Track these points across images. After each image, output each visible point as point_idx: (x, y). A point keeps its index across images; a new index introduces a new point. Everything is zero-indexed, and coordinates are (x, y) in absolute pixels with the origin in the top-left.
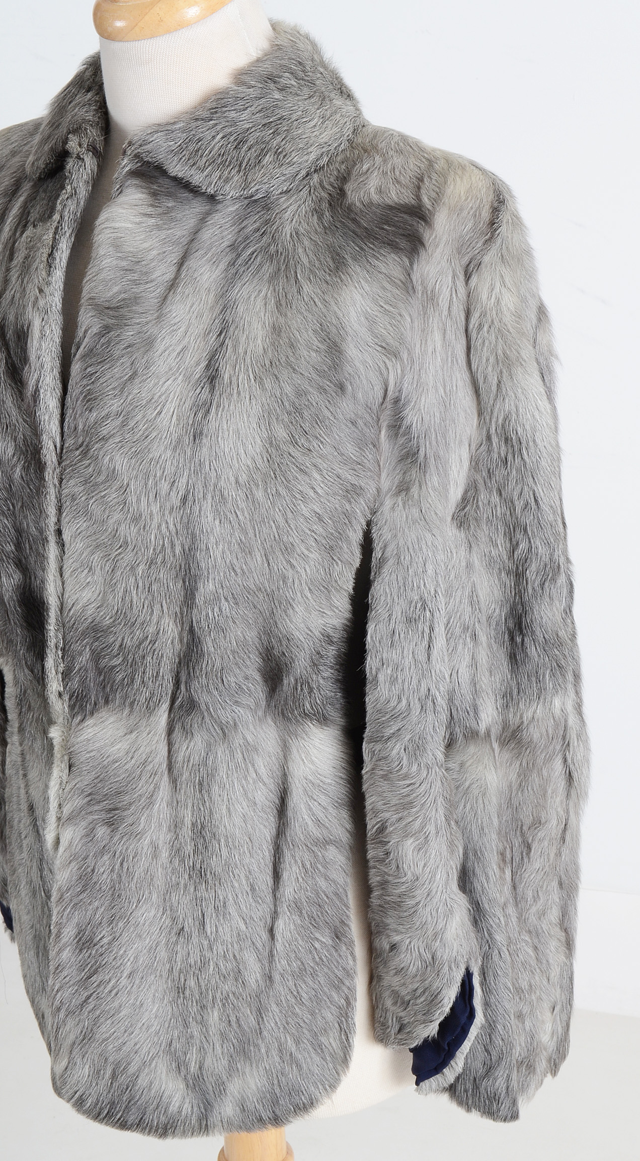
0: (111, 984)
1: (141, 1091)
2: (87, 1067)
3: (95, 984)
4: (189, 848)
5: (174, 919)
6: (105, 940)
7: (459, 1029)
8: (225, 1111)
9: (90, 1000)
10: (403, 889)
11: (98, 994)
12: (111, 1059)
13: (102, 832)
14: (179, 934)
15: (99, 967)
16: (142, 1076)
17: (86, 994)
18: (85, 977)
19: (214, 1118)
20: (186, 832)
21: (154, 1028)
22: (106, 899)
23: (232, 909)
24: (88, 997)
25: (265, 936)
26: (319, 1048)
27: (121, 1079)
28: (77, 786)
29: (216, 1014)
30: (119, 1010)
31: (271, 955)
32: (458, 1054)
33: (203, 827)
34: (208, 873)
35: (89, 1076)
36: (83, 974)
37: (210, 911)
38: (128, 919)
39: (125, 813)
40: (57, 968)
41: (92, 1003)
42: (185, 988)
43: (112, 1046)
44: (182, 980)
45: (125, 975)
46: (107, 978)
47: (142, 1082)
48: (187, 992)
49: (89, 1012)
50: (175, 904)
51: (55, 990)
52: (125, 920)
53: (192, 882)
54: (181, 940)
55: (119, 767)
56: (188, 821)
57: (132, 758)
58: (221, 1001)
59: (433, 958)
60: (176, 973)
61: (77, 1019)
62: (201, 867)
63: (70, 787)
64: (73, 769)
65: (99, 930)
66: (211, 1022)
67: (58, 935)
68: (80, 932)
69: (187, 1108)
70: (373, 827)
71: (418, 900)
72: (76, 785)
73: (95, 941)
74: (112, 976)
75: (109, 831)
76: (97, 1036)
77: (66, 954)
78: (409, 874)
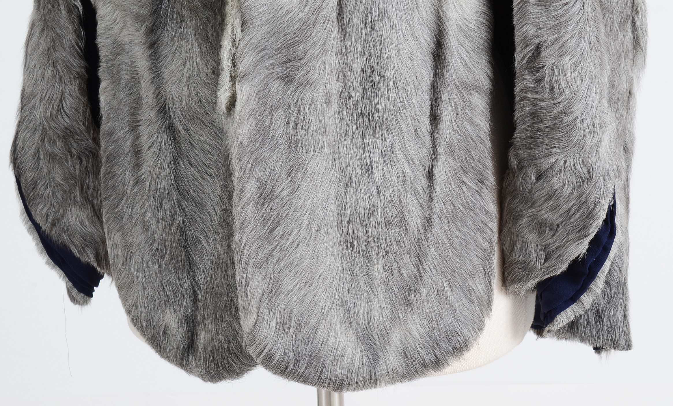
0: (293, 236)
1: (321, 342)
2: (274, 320)
3: (279, 237)
4: (357, 96)
5: (342, 171)
6: (285, 192)
7: (601, 249)
8: (390, 361)
9: (274, 253)
10: (559, 109)
11: (281, 246)
12: (295, 311)
13: (276, 86)
14: (347, 185)
15: (281, 219)
16: (322, 326)
17: (270, 247)
18: (268, 231)
19: (382, 369)
20: (356, 80)
21: (328, 280)
22: (284, 152)
23: (399, 153)
24: (273, 250)
25: (424, 181)
26: (468, 293)
27: (304, 332)
28: (251, 42)
29: (380, 263)
30: (301, 262)
31: (431, 198)
32: (599, 274)
33: (372, 71)
34: (376, 119)
35: (276, 329)
36: (266, 228)
37: (377, 157)
38: (306, 169)
39: (298, 64)
40: (243, 223)
41: (276, 254)
42: (353, 239)
43: (296, 297)
44: (351, 230)
45: (304, 226)
46: (289, 229)
47: (321, 335)
48: (355, 243)
49: (274, 265)
50: (343, 155)
51: (243, 245)
52: (304, 170)
53: (360, 129)
54: (350, 190)
55: (292, 19)
56: (357, 67)
57: (305, 6)
58: (386, 250)
59: (589, 172)
60: (345, 224)
61: (264, 272)
62: (369, 113)
63: (243, 44)
64: (246, 26)
65: (279, 183)
66: (376, 272)
67: (242, 191)
68: (262, 185)
69: (358, 361)
70: (523, 58)
71: (575, 115)
72: (250, 40)
73: (276, 194)
74: (293, 227)
75: (283, 84)
76: (283, 288)
77: (249, 210)
78: (567, 91)
